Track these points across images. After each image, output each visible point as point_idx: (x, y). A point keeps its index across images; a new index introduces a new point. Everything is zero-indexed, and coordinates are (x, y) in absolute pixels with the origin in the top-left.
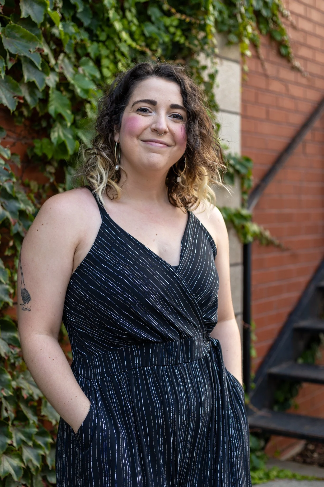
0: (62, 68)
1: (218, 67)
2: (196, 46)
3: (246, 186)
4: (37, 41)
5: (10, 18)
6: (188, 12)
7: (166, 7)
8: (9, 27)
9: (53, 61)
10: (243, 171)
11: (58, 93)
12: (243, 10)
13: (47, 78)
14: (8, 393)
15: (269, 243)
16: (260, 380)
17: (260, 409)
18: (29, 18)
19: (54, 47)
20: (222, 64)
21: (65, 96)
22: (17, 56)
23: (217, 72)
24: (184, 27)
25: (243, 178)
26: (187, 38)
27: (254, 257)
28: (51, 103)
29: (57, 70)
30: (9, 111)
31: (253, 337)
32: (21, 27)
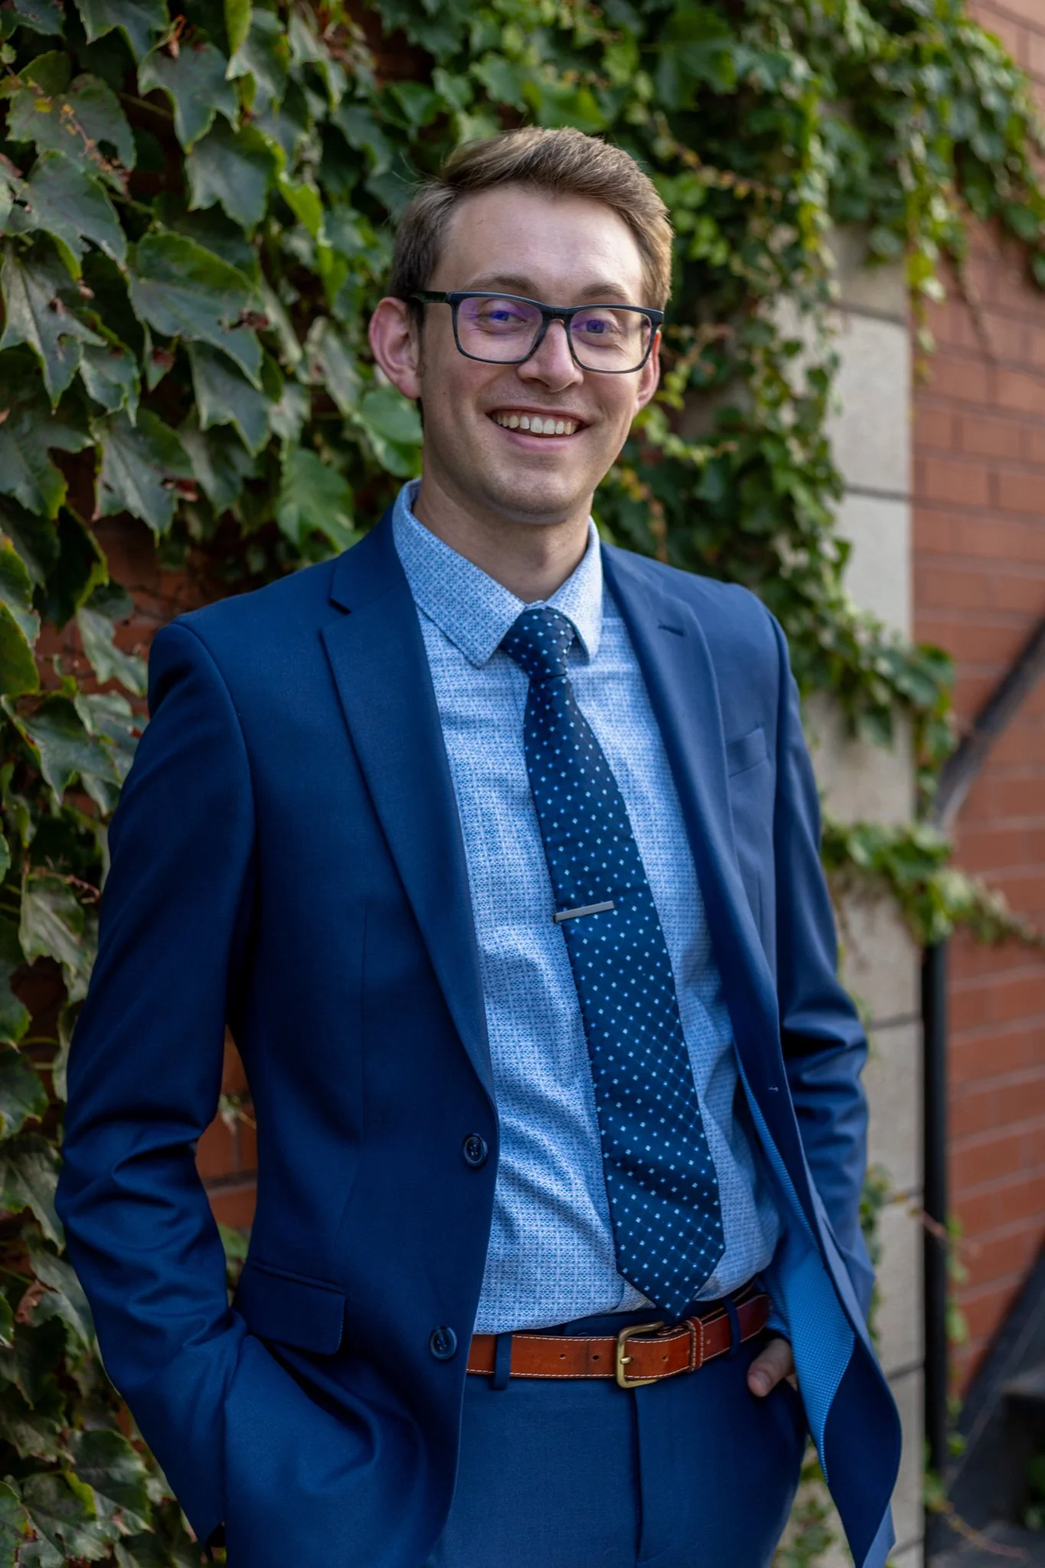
0: (319, 369)
1: (838, 345)
2: (766, 274)
3: (930, 746)
4: (244, 287)
5: (152, 210)
6: (737, 158)
7: (665, 146)
8: (150, 244)
9: (293, 351)
10: (922, 696)
11: (306, 455)
12: (918, 147)
13: (273, 409)
14: (136, 1527)
15: (1005, 936)
16: (980, 1424)
17: (978, 1525)
18: (217, 208)
19: (292, 297)
20: (847, 330)
21: (328, 464)
22: (175, 341)
23: (835, 361)
24: (724, 210)
25: (920, 720)
26: (734, 246)
27: (956, 985)
28: (285, 495)
29: (304, 377)
30: (149, 532)
31: (957, 1272)
32: (192, 242)
